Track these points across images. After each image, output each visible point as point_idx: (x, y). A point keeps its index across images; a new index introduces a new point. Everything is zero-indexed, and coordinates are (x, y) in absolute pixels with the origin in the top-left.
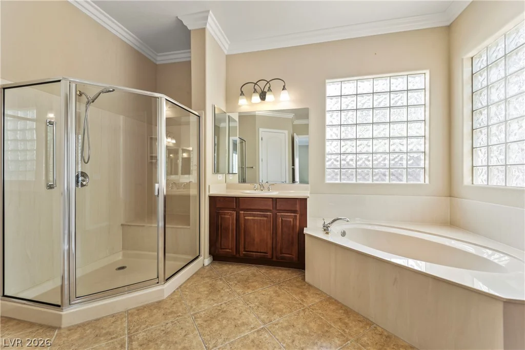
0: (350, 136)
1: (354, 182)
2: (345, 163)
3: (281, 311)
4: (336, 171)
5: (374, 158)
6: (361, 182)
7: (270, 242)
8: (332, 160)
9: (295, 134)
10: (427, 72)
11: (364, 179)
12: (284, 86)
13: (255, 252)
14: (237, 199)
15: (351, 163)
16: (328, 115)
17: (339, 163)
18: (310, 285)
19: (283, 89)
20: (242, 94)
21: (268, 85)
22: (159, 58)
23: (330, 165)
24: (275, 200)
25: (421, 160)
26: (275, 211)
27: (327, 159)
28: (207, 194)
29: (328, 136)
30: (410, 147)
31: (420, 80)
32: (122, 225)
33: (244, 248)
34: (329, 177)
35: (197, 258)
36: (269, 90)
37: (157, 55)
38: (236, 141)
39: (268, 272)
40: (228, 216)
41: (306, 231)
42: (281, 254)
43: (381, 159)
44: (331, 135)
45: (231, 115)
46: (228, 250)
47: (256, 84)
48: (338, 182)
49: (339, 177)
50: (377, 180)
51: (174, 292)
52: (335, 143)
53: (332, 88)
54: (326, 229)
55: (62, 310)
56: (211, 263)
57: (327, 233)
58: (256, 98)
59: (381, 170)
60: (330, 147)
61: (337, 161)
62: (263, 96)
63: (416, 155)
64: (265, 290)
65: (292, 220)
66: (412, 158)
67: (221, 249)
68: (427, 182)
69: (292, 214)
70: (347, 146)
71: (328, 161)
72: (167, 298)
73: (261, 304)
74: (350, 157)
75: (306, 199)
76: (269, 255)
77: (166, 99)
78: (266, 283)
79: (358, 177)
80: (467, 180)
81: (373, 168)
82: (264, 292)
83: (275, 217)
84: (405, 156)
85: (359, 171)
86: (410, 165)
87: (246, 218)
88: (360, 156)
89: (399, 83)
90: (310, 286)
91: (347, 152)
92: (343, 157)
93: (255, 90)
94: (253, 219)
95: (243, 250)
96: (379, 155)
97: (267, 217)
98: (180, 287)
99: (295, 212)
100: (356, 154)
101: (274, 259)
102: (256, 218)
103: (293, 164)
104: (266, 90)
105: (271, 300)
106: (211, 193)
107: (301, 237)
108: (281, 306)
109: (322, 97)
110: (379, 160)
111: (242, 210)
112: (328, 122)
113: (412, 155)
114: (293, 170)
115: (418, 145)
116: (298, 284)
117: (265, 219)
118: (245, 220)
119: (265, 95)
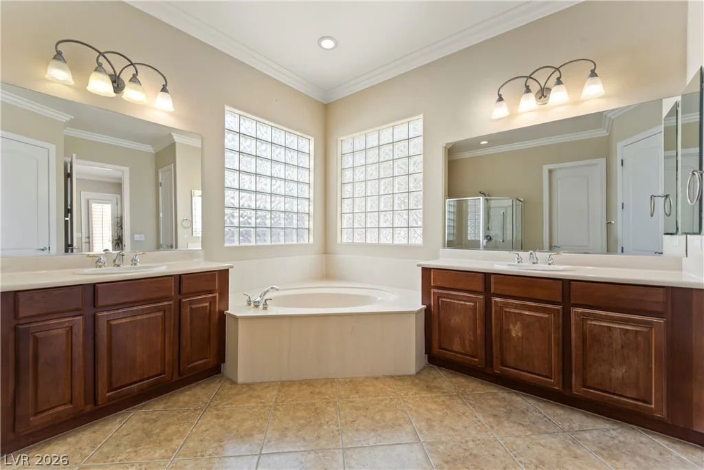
1: (254, 244)
3: (254, 428)
6: (260, 243)
10: (312, 139)
11: (264, 240)
12: (164, 86)
14: (89, 289)
16: (227, 153)
18: (248, 385)
19: (162, 91)
20: (59, 56)
24: (179, 279)
25: (306, 221)
26: (178, 297)
29: (227, 183)
30: (299, 207)
31: (306, 144)
36: (136, 80)
39: (169, 404)
44: (230, 182)
46: (58, 409)
47: (102, 54)
48: (236, 244)
49: (236, 238)
50: (275, 241)
52: (234, 193)
57: (266, 308)
59: (278, 229)
62: (118, 86)
64: (201, 426)
65: (207, 304)
69: (208, 296)
73: (220, 441)
75: (227, 270)
76: (168, 376)
79: (257, 239)
81: (271, 227)
82: (203, 428)
83: (179, 306)
87: (115, 322)
89: (292, 141)
93: (100, 65)
94: (129, 319)
95: (105, 391)
97: (164, 310)
99: (211, 292)
100: (256, 210)
101: (176, 379)
102: (139, 318)
105: (225, 427)
108: (248, 424)
109: (219, 127)
110: (276, 219)
111: (104, 309)
112: (227, 164)
116: (233, 392)
117: (159, 314)
118: (110, 327)
119: (123, 88)
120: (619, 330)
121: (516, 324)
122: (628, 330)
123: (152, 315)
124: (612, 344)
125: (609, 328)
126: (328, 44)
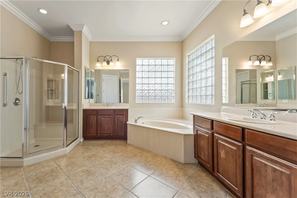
0: (146, 83)
1: (148, 102)
2: (144, 94)
3: (118, 152)
4: (140, 97)
5: (156, 92)
6: (150, 102)
7: (112, 129)
8: (139, 93)
9: (121, 78)
10: (175, 58)
11: (152, 101)
12: (118, 59)
13: (105, 134)
14: (97, 110)
15: (147, 94)
16: (137, 73)
17: (142, 94)
19: (118, 61)
20: (98, 61)
21: (111, 58)
22: (52, 39)
23: (138, 95)
24: (115, 110)
25: (172, 93)
26: (114, 115)
27: (137, 92)
28: (82, 108)
29: (137, 82)
30: (169, 88)
31: (172, 62)
32: (34, 125)
33: (100, 132)
34: (137, 100)
35: (77, 139)
36: (111, 60)
37: (51, 37)
38: (89, 80)
40: (92, 118)
41: (128, 123)
42: (117, 133)
43: (158, 92)
44: (138, 82)
45: (91, 70)
46: (92, 134)
47: (105, 57)
48: (141, 102)
49: (141, 100)
50: (157, 101)
51: (70, 151)
52: (140, 85)
53: (139, 61)
54: (136, 121)
55: (23, 159)
56: (83, 141)
57: (136, 123)
58: (105, 64)
59: (158, 97)
60: (138, 87)
61: (141, 93)
62: (108, 63)
63: (171, 91)
65: (122, 119)
66: (169, 92)
67: (89, 134)
68: (174, 102)
69: (122, 116)
70: (145, 87)
71: (137, 93)
72: (68, 153)
73: (110, 151)
74: (146, 91)
75: (128, 109)
76: (112, 135)
77: (68, 66)
78: (111, 145)
79: (149, 100)
80: (187, 101)
81: (155, 96)
82: (110, 148)
83: (115, 118)
84: (167, 91)
85: (150, 97)
86: (169, 95)
87: (101, 119)
88: (150, 91)
89: (165, 62)
90: (129, 144)
91: (145, 89)
92: (143, 91)
93: (105, 60)
94: (104, 119)
95: (99, 133)
96: (157, 91)
97: (111, 118)
98: (72, 150)
99: (123, 115)
100: (149, 90)
101: (114, 136)
102: (106, 119)
103: (120, 94)
104: (110, 60)
105: (114, 150)
106: (84, 108)
107: (126, 125)
109: (135, 65)
110: (157, 93)
111: (99, 115)
112: (137, 76)
113: (169, 91)
114: (120, 96)
115: (171, 87)
117: (110, 119)
118: (100, 120)
119: (109, 63)
120: (271, 168)
121: (223, 150)
122: (276, 169)
123: (109, 119)
124: (267, 176)
125: (265, 165)
126: (165, 23)
